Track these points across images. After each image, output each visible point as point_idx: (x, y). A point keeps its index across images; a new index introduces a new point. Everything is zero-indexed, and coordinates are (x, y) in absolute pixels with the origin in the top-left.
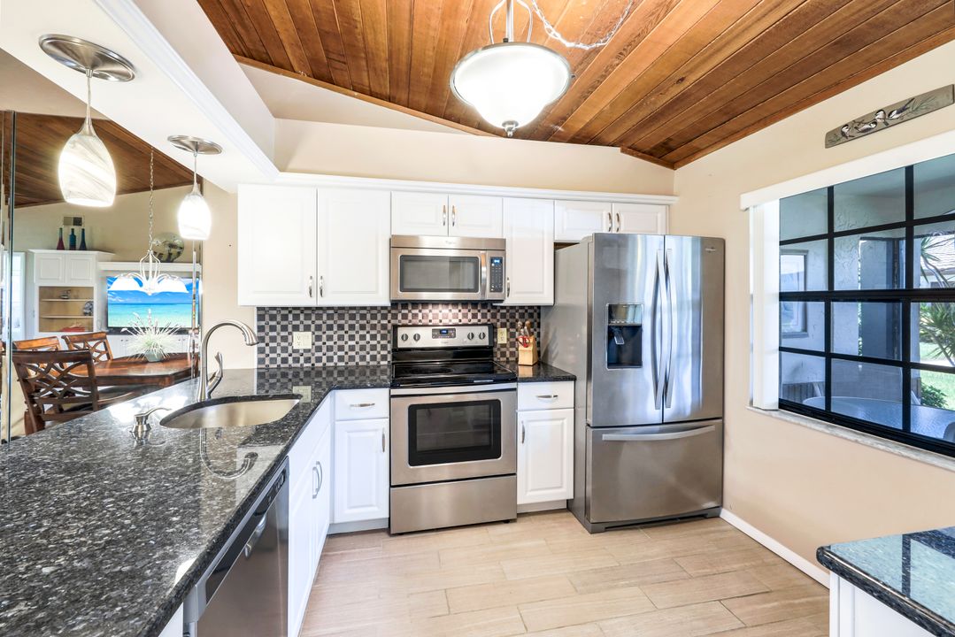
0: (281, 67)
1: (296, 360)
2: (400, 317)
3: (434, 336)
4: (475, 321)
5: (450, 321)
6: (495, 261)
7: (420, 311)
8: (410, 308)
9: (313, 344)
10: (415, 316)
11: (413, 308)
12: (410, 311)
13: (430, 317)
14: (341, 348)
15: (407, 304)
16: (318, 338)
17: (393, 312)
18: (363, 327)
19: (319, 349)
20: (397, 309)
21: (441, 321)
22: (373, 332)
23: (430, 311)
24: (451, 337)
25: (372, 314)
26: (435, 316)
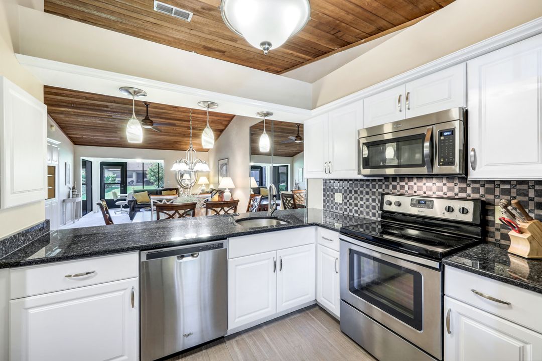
0: (330, 52)
1: (337, 209)
2: (391, 187)
3: (413, 205)
4: (463, 195)
5: (434, 193)
6: (446, 134)
7: (407, 184)
8: (398, 181)
9: (343, 200)
10: (402, 187)
11: (400, 181)
12: (398, 183)
13: (415, 188)
14: (356, 205)
15: (396, 178)
16: (345, 197)
17: (386, 183)
18: (367, 193)
19: (346, 204)
20: (389, 181)
21: (425, 193)
22: (374, 197)
23: (415, 184)
24: (429, 207)
25: (373, 185)
26: (420, 188)
